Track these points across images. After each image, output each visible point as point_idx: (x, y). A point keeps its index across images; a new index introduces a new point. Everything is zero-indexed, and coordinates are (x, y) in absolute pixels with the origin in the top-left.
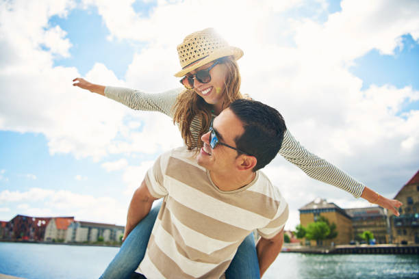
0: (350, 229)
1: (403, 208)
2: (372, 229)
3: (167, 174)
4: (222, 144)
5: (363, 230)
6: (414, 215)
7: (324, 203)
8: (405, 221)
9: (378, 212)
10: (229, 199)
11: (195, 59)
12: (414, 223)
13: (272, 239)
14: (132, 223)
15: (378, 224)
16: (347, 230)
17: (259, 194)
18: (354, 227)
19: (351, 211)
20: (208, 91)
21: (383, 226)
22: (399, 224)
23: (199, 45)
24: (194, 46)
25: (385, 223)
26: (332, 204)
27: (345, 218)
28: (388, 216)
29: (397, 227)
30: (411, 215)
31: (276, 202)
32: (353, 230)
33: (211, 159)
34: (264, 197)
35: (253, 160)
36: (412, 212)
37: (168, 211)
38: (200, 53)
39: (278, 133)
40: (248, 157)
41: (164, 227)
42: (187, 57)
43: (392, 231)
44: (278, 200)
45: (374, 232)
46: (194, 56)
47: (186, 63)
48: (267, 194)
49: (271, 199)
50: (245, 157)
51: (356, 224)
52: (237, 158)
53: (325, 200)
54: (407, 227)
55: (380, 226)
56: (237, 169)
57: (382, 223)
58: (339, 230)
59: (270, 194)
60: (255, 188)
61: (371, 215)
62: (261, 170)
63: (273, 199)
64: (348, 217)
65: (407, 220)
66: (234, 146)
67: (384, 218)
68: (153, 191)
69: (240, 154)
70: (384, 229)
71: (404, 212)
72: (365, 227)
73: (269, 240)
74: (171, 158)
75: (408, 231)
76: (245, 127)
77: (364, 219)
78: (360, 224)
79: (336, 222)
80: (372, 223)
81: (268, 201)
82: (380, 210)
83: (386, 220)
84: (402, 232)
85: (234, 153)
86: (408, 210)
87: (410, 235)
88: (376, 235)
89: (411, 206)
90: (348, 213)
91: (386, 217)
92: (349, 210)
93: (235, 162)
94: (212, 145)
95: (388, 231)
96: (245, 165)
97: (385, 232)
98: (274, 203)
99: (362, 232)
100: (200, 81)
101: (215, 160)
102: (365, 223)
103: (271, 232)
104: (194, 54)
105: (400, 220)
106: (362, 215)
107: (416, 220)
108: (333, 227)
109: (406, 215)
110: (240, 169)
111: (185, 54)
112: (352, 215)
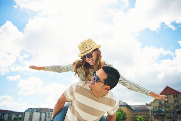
0: (133, 116)
1: (157, 106)
2: (142, 116)
3: (75, 92)
4: (99, 81)
5: (139, 116)
6: (162, 110)
7: (121, 102)
8: (157, 112)
9: (146, 108)
10: (98, 100)
11: (86, 50)
12: (162, 114)
13: (113, 115)
14: (56, 112)
15: (145, 113)
16: (131, 116)
17: (109, 98)
18: (135, 115)
19: (133, 107)
20: (91, 61)
21: (148, 115)
22: (155, 114)
23: (87, 45)
24: (86, 46)
25: (148, 113)
26: (124, 103)
27: (130, 110)
28: (150, 110)
29: (154, 115)
30: (160, 110)
31: (115, 101)
32: (134, 116)
33: (94, 86)
34: (111, 99)
35: (109, 87)
36: (161, 108)
37: (73, 106)
38: (88, 48)
39: (117, 78)
40: (107, 86)
41: (71, 112)
42: (84, 50)
43: (152, 117)
44: (115, 100)
45: (143, 117)
46: (86, 49)
47: (83, 52)
48: (112, 98)
49: (113, 100)
50: (106, 86)
51: (135, 113)
52: (104, 86)
53: (121, 101)
54: (159, 115)
55: (147, 115)
56: (103, 90)
57: (147, 113)
58: (127, 116)
59: (113, 98)
60: (108, 96)
61: (142, 109)
62: (111, 90)
63: (114, 100)
64: (132, 110)
65: (159, 112)
66: (103, 82)
67: (148, 111)
68: (68, 98)
69: (105, 85)
70: (149, 116)
71: (157, 108)
72: (139, 115)
73: (111, 116)
74: (77, 86)
75: (159, 117)
76: (107, 76)
77: (139, 111)
78: (137, 113)
79: (126, 112)
80: (142, 113)
81: (112, 101)
82: (147, 107)
83: (149, 112)
84: (156, 118)
85: (103, 84)
86: (159, 107)
87: (160, 119)
88: (145, 119)
89: (161, 106)
90: (132, 108)
91: (149, 110)
92: (132, 106)
93: (103, 87)
94: (95, 81)
95: (150, 117)
96: (106, 88)
97: (148, 118)
98: (114, 102)
99: (138, 117)
100: (89, 58)
101: (96, 86)
102: (139, 113)
103: (112, 113)
104: (86, 48)
105: (155, 112)
106: (138, 109)
107: (163, 112)
108: (125, 115)
109: (159, 109)
110: (104, 90)
111: (82, 49)
112: (134, 109)
